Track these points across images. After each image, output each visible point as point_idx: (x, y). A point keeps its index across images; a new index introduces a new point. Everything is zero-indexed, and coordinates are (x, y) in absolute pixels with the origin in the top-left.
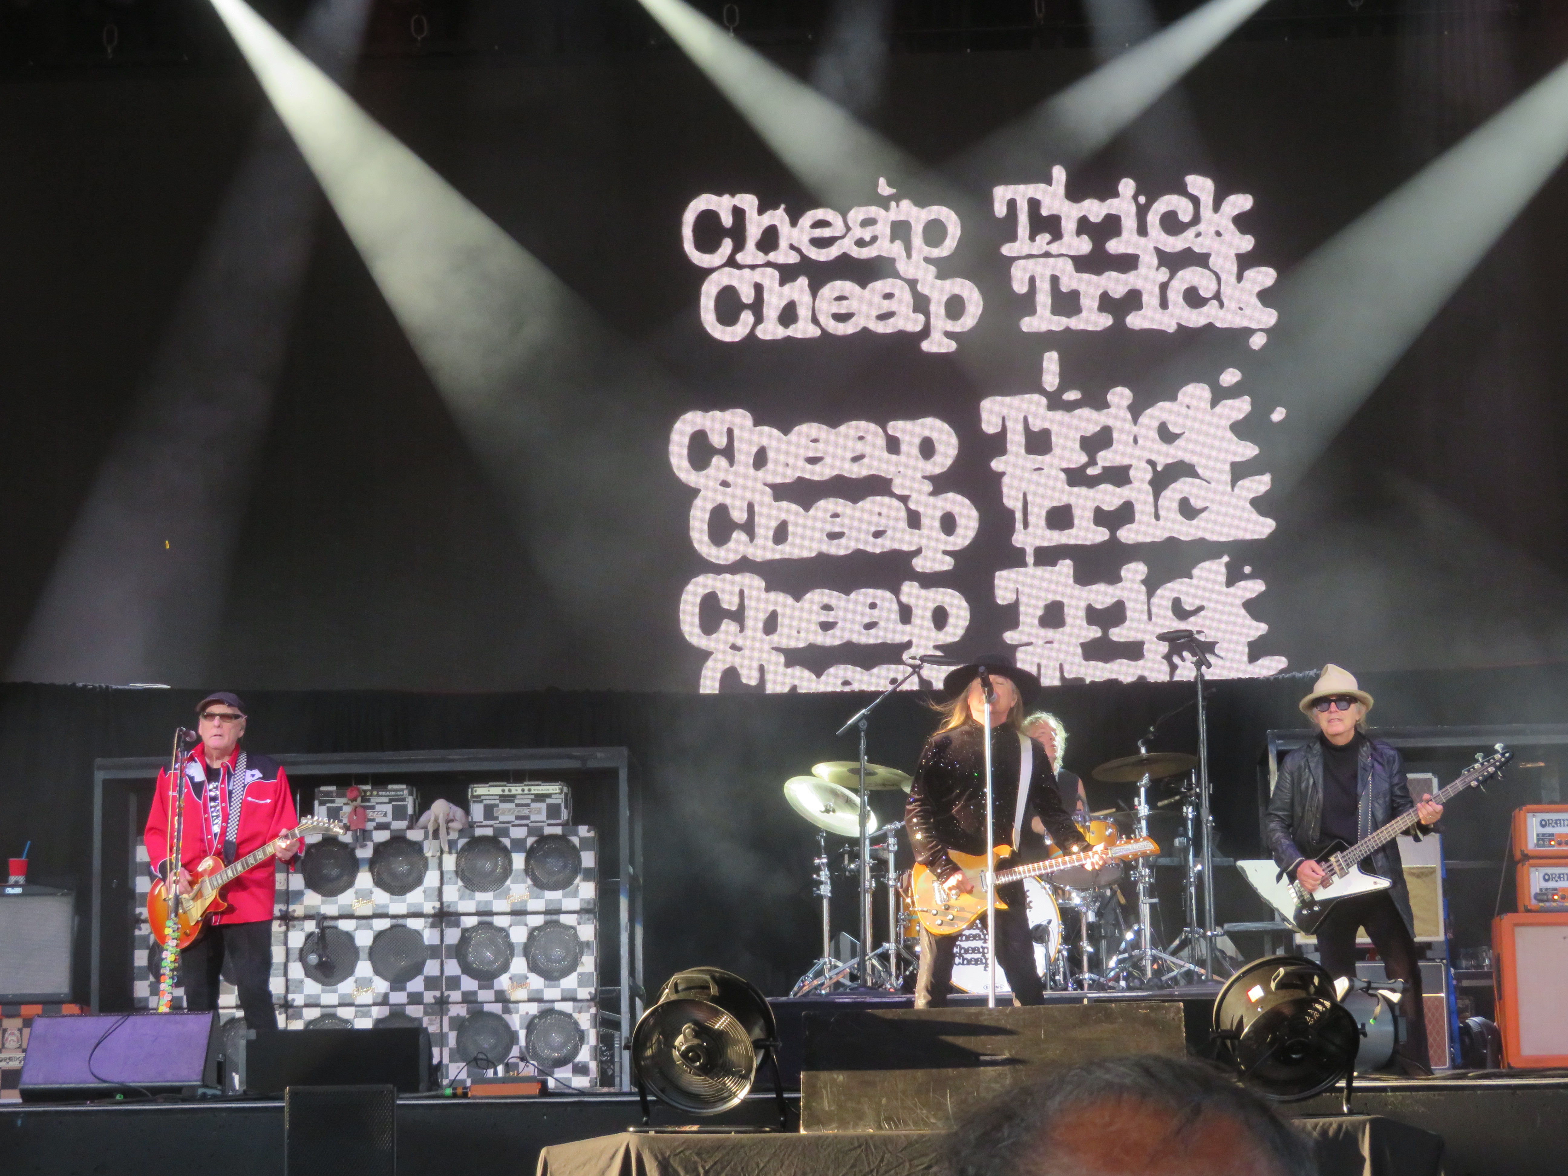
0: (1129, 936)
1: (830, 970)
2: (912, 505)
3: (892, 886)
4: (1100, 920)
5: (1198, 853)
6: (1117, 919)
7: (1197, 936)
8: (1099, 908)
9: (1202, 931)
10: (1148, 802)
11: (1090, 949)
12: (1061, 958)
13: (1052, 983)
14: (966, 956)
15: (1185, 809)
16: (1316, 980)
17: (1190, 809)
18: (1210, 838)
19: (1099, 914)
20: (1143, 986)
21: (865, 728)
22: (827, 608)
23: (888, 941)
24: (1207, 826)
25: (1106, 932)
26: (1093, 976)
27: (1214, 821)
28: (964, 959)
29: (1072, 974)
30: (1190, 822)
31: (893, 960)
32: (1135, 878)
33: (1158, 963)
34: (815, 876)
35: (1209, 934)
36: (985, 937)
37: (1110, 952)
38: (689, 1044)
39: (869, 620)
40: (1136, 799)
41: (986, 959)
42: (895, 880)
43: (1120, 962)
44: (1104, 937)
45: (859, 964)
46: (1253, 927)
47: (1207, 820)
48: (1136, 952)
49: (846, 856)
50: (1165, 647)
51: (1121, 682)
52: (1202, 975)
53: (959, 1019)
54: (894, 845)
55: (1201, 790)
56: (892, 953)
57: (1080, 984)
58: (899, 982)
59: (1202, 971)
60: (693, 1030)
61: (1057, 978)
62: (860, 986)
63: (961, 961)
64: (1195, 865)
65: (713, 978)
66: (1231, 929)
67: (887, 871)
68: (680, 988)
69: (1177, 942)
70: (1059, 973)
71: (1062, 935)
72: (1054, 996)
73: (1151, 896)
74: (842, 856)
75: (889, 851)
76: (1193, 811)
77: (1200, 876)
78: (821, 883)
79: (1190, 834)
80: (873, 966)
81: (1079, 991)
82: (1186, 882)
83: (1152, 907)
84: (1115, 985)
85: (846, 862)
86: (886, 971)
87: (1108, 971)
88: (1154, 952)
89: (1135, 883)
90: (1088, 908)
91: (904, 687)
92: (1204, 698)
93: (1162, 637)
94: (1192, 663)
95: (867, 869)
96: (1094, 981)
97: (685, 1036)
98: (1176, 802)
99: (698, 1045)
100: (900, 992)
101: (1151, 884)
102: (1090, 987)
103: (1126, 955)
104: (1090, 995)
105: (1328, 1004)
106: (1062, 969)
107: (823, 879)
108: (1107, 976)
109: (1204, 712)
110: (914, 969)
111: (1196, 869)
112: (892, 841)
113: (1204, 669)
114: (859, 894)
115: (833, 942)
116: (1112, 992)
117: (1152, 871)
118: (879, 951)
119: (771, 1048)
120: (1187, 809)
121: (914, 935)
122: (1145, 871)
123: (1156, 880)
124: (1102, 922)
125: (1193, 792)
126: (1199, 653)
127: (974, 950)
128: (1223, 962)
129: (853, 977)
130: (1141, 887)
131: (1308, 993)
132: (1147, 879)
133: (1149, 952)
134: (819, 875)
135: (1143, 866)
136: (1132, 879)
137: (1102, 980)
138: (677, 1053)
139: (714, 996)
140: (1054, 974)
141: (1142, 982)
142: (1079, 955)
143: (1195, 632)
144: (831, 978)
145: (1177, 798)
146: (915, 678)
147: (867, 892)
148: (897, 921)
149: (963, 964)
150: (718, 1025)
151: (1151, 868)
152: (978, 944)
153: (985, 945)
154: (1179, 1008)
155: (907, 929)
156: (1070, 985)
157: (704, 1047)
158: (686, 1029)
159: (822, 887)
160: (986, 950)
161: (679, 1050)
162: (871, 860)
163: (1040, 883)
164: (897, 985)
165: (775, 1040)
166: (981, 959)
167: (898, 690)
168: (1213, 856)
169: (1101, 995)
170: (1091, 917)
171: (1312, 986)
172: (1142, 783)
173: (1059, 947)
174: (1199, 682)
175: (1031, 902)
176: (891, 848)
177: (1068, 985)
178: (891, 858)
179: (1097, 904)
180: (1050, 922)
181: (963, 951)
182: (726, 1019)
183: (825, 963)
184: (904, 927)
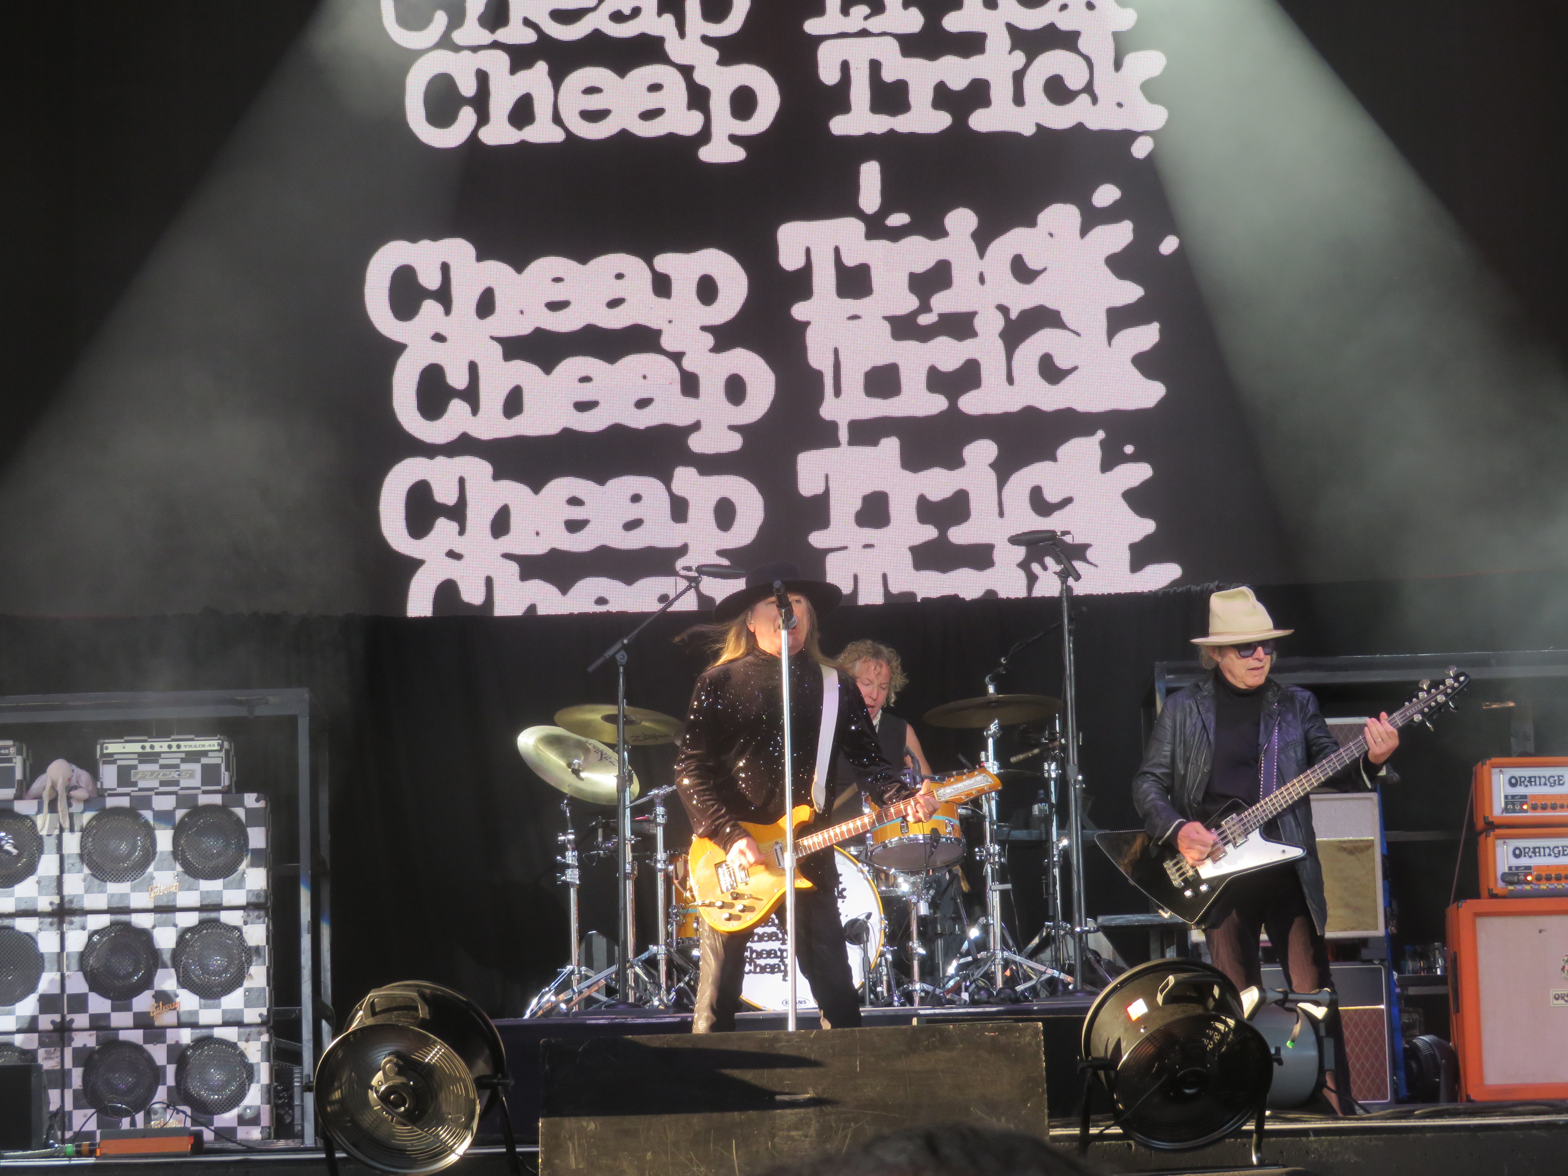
0: (974, 933)
1: (579, 982)
2: (688, 364)
3: (661, 870)
4: (935, 913)
5: (1063, 825)
6: (957, 911)
7: (1062, 932)
8: (933, 898)
9: (1069, 926)
10: (997, 757)
11: (922, 951)
12: (883, 963)
13: (872, 996)
14: (758, 962)
15: (1046, 767)
16: (1216, 991)
17: (1053, 766)
18: (1079, 804)
19: (933, 905)
20: (992, 1000)
21: (624, 661)
22: (575, 501)
23: (656, 942)
24: (1075, 788)
25: (943, 929)
26: (926, 986)
27: (1084, 781)
28: (756, 966)
29: (899, 984)
30: (1052, 783)
31: (663, 968)
32: (980, 857)
33: (1012, 969)
34: (559, 858)
35: (1078, 929)
36: (783, 936)
37: (949, 956)
38: (390, 1083)
39: (630, 517)
40: (983, 754)
41: (786, 966)
42: (665, 862)
43: (961, 967)
44: (941, 935)
45: (617, 974)
46: (1136, 921)
47: (1075, 781)
48: (982, 955)
49: (600, 831)
50: (1021, 552)
51: (963, 599)
52: (1069, 984)
53: (749, 1047)
54: (663, 816)
55: (1067, 740)
56: (662, 958)
57: (908, 997)
58: (671, 997)
59: (1069, 979)
60: (396, 1064)
61: (879, 989)
62: (620, 1002)
63: (752, 968)
64: (1059, 840)
65: (422, 996)
66: (1106, 924)
67: (654, 850)
68: (377, 1010)
69: (1036, 941)
70: (882, 983)
71: (885, 933)
72: (874, 1014)
73: (1002, 882)
74: (594, 830)
75: (658, 825)
76: (1057, 769)
77: (1066, 854)
78: (568, 866)
79: (1053, 800)
80: (637, 976)
81: (908, 1007)
82: (1048, 863)
83: (1004, 894)
84: (956, 998)
85: (600, 839)
86: (654, 983)
87: (946, 980)
88: (1006, 954)
89: (982, 864)
90: (919, 898)
91: (677, 607)
92: (1071, 620)
93: (1015, 540)
94: (1055, 573)
95: (628, 848)
96: (927, 993)
97: (384, 1073)
98: (1035, 756)
99: (403, 1084)
100: (672, 1010)
101: (1002, 865)
102: (923, 1001)
103: (970, 959)
104: (922, 1012)
105: (1231, 1022)
106: (885, 978)
107: (570, 862)
108: (944, 986)
109: (1071, 638)
110: (690, 979)
111: (1061, 845)
112: (660, 810)
113: (1071, 581)
114: (617, 879)
115: (583, 945)
116: (953, 1008)
117: (1003, 849)
118: (645, 956)
119: (500, 1087)
120: (1049, 766)
121: (691, 934)
122: (994, 848)
123: (1009, 859)
124: (938, 915)
125: (1057, 743)
126: (1065, 561)
127: (770, 954)
128: (1096, 966)
129: (610, 991)
130: (988, 868)
131: (1206, 1008)
132: (997, 859)
133: (999, 955)
134: (564, 857)
135: (991, 842)
136: (978, 858)
137: (938, 991)
138: (375, 1095)
139: (423, 1020)
140: (875, 985)
141: (990, 995)
142: (908, 960)
143: (1059, 533)
144: (580, 992)
145: (1036, 751)
146: (692, 593)
147: (629, 879)
148: (668, 915)
149: (755, 972)
150: (429, 1058)
151: (1001, 843)
152: (775, 945)
153: (783, 947)
154: (1037, 1028)
155: (681, 926)
156: (896, 998)
157: (411, 1087)
158: (386, 1063)
159: (569, 872)
160: (785, 954)
161: (377, 1092)
162: (633, 837)
163: (856, 865)
164: (669, 1000)
165: (505, 1076)
166: (779, 966)
167: (669, 610)
168: (1083, 828)
169: (937, 1011)
170: (923, 909)
171: (1211, 999)
172: (989, 732)
173: (882, 948)
174: (1065, 599)
175: (844, 890)
176: (660, 820)
177: (893, 998)
178: (660, 832)
179: (932, 892)
180: (869, 916)
181: (754, 955)
182: (440, 1049)
183: (572, 972)
184: (677, 924)
